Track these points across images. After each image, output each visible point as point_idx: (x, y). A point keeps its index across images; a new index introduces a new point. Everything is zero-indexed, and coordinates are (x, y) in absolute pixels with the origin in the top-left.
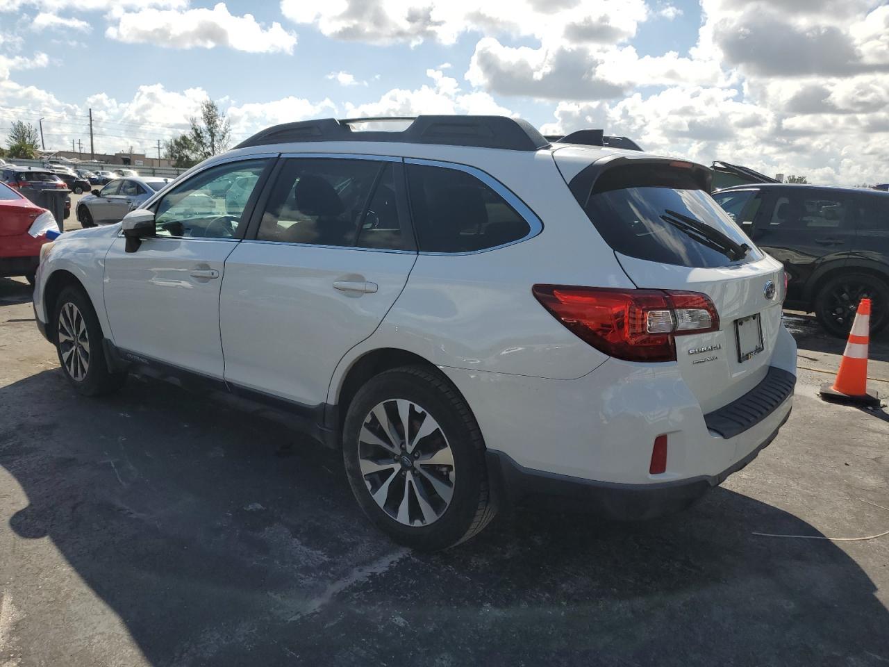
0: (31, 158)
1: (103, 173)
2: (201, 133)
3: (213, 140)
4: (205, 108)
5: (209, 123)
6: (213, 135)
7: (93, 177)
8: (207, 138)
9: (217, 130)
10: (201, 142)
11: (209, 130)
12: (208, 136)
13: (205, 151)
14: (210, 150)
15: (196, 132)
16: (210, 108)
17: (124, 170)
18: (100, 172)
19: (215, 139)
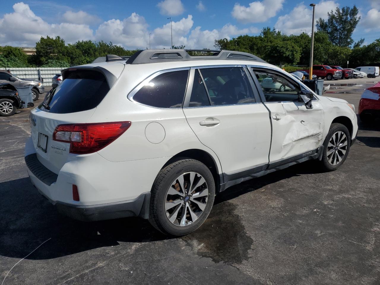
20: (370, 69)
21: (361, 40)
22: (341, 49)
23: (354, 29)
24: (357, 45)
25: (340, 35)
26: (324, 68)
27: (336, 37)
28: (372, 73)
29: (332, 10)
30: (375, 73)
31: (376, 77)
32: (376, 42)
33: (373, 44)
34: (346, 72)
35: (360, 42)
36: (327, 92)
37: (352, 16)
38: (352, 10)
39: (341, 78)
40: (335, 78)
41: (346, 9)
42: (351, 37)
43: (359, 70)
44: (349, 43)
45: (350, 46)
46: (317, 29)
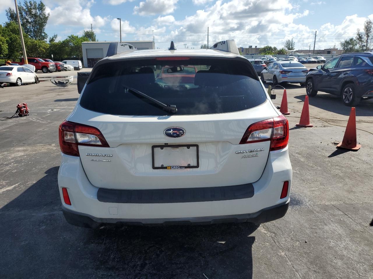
0: (284, 54)
1: (309, 59)
2: (362, 36)
3: (368, 39)
4: (366, 24)
5: (367, 31)
6: (368, 36)
7: (304, 60)
8: (365, 38)
9: (371, 33)
10: (361, 41)
11: (366, 34)
12: (365, 37)
13: (363, 44)
14: (365, 44)
15: (359, 36)
16: (369, 23)
17: (318, 57)
18: (308, 58)
19: (369, 38)
20: (74, 62)
21: (55, 36)
22: (39, 43)
23: (45, 25)
24: (52, 40)
25: (34, 28)
26: (37, 61)
27: (29, 30)
28: (77, 66)
29: (19, 1)
30: (79, 66)
31: (80, 70)
32: (68, 38)
33: (66, 40)
34: (58, 65)
35: (54, 37)
36: (71, 84)
37: (41, 11)
38: (39, 5)
39: (55, 70)
40: (51, 71)
41: (33, 3)
42: (44, 31)
43: (66, 63)
44: (44, 38)
45: (45, 40)
46: (7, 19)
